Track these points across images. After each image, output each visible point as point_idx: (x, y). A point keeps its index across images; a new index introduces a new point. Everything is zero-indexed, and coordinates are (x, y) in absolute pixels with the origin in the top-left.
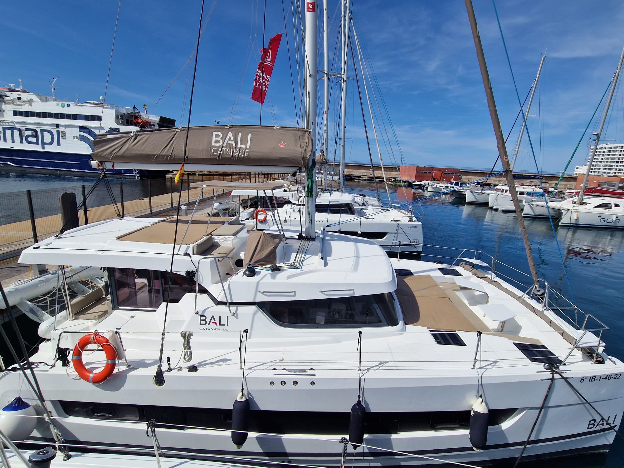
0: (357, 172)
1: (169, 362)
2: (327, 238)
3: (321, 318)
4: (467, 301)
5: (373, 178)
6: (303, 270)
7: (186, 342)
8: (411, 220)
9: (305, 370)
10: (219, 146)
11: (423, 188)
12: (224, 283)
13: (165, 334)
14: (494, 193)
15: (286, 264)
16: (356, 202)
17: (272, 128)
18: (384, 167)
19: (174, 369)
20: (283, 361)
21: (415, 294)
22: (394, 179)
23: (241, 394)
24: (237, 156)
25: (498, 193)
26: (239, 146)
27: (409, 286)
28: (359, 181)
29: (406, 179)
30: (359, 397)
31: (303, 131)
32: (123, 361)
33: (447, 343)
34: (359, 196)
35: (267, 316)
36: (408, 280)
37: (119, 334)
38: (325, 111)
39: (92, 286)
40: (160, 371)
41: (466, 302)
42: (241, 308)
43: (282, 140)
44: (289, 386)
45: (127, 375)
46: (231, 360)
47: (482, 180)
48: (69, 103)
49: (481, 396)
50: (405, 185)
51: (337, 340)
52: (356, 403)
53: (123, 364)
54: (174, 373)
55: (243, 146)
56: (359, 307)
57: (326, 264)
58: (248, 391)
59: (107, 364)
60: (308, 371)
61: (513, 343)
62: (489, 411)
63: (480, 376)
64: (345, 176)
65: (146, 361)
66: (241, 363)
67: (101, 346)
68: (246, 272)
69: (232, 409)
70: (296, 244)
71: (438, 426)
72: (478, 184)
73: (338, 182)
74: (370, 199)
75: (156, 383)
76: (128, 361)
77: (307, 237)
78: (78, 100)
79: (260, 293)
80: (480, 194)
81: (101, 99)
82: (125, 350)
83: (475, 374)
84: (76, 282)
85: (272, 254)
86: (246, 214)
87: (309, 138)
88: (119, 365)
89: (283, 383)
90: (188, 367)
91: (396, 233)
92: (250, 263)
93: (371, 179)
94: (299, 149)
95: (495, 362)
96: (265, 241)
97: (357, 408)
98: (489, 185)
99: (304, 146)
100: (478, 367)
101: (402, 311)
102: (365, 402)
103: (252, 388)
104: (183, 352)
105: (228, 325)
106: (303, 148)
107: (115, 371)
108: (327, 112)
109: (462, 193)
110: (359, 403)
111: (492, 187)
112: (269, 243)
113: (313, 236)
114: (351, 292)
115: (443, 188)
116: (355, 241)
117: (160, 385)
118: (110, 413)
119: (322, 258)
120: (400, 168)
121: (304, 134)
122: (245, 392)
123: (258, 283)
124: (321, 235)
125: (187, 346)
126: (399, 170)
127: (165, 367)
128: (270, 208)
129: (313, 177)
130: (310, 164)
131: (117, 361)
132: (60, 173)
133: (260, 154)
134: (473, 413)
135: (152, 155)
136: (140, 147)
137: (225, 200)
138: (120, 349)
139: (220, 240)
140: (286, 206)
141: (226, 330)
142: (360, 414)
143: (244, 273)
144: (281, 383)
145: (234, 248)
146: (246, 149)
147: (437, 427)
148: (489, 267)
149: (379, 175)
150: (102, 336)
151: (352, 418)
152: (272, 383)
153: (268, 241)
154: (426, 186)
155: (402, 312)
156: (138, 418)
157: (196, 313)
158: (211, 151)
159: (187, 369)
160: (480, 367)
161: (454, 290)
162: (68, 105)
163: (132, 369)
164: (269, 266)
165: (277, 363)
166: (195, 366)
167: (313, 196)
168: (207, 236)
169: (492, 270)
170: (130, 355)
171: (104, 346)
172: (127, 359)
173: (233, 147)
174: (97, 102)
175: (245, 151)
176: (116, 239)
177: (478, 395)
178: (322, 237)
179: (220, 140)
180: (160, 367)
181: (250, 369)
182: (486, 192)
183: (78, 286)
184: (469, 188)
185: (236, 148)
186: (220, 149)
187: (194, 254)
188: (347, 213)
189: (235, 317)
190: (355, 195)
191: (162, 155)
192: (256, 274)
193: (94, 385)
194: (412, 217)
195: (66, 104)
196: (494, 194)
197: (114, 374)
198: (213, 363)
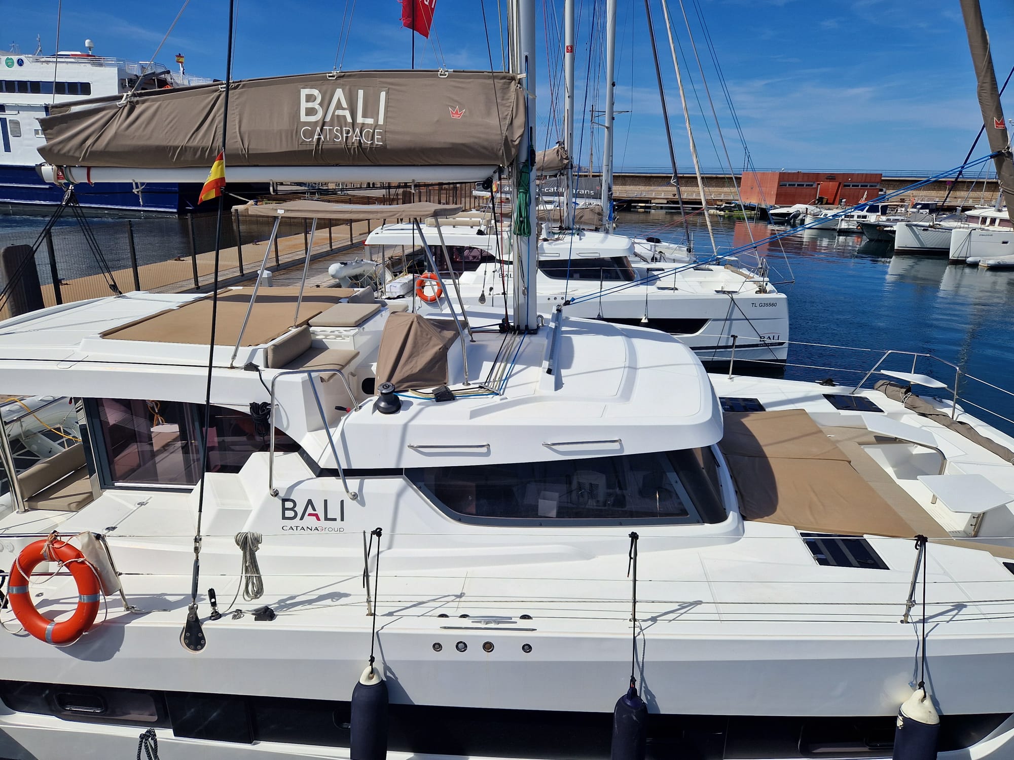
0: (643, 191)
1: (213, 600)
2: (564, 329)
3: (549, 505)
4: (891, 468)
5: (677, 203)
6: (507, 398)
7: (248, 557)
8: (762, 290)
9: (511, 618)
10: (316, 123)
11: (794, 221)
12: (331, 430)
13: (200, 539)
14: (962, 225)
15: (469, 384)
16: (636, 255)
17: (433, 75)
18: (702, 178)
19: (225, 615)
20: (463, 599)
21: (768, 451)
22: (727, 203)
23: (369, 669)
24: (356, 145)
25: (972, 225)
26: (360, 120)
27: (754, 434)
28: (648, 210)
29: (754, 202)
30: (633, 680)
31: (504, 78)
32: (116, 596)
33: (842, 562)
34: (645, 241)
35: (428, 501)
36: (751, 421)
37: (104, 540)
38: (567, 47)
39: (68, 440)
40: (194, 620)
41: (890, 471)
42: (371, 483)
43: (456, 101)
44: (475, 653)
45: (124, 627)
46: (350, 595)
47: (935, 197)
48: (22, 57)
49: (921, 685)
50: (753, 216)
51: (585, 553)
52: (627, 693)
53: (115, 604)
54: (225, 623)
55: (370, 121)
56: (634, 480)
57: (558, 385)
58: (384, 663)
59: (80, 604)
60: (518, 620)
61: (1003, 563)
62: (942, 718)
63: (921, 638)
64: (615, 200)
65: (168, 598)
66: (369, 601)
67: (65, 565)
68: (380, 403)
69: (351, 700)
70: (494, 343)
71: (819, 748)
72: (925, 206)
73: (597, 211)
74: (668, 248)
75: (188, 645)
76: (126, 597)
77: (518, 326)
78: (40, 51)
79: (411, 450)
80: (930, 229)
81: (87, 45)
82: (120, 574)
83: (909, 634)
84: (35, 432)
85: (437, 362)
86: (399, 286)
87: (520, 94)
88: (107, 606)
89: (460, 645)
90: (255, 610)
91: (726, 320)
92: (389, 384)
93: (674, 206)
94: (494, 121)
95: (960, 606)
96: (422, 334)
97: (629, 706)
98: (952, 209)
99: (507, 115)
100: (916, 619)
101: (737, 490)
102: (647, 692)
103: (393, 655)
104: (244, 577)
105: (342, 519)
106: (505, 118)
107: (99, 618)
108: (572, 50)
109: (885, 229)
110: (633, 692)
111: (958, 213)
112: (431, 337)
113: (533, 324)
114: (616, 446)
115: (840, 219)
116: (629, 335)
117: (196, 649)
118: (97, 706)
119: (549, 371)
120: (740, 178)
121: (506, 86)
122: (378, 665)
123: (405, 426)
124: (551, 323)
125: (251, 565)
126: (739, 186)
127: (204, 610)
128: (451, 271)
129: (529, 188)
130: (524, 157)
131: (101, 598)
132: (14, 209)
133: (408, 138)
134: (902, 723)
135: (171, 147)
136: (141, 129)
137: (352, 259)
138: (107, 572)
139: (326, 336)
140: (483, 265)
141: (339, 530)
142: (635, 718)
143: (376, 406)
144: (457, 647)
145: (358, 353)
146: (376, 126)
147: (815, 751)
148: (948, 389)
149: (694, 197)
150: (67, 544)
151: (616, 726)
152: (437, 646)
153: (427, 335)
154: (800, 217)
155: (736, 492)
156: (155, 718)
157: (273, 494)
158: (298, 133)
159: (253, 614)
160: (922, 618)
161: (860, 444)
162: (20, 62)
163: (136, 614)
164: (430, 390)
165: (448, 602)
166: (269, 608)
167: (529, 233)
168: (297, 327)
169: (956, 397)
170: (130, 586)
171: (71, 565)
172: (125, 593)
173: (346, 124)
174: (79, 53)
175: (374, 131)
176: (100, 337)
177: (914, 682)
178: (554, 327)
179: (317, 107)
180: (193, 610)
181: (390, 614)
182: (945, 224)
183: (39, 442)
184: (902, 218)
185: (354, 124)
186: (318, 129)
187: (267, 366)
188: (616, 278)
189: (358, 502)
190: (636, 240)
191: (191, 148)
192: (402, 407)
193: (56, 647)
194: (765, 283)
195: (15, 58)
196: (963, 228)
197: (97, 625)
198: (310, 602)
